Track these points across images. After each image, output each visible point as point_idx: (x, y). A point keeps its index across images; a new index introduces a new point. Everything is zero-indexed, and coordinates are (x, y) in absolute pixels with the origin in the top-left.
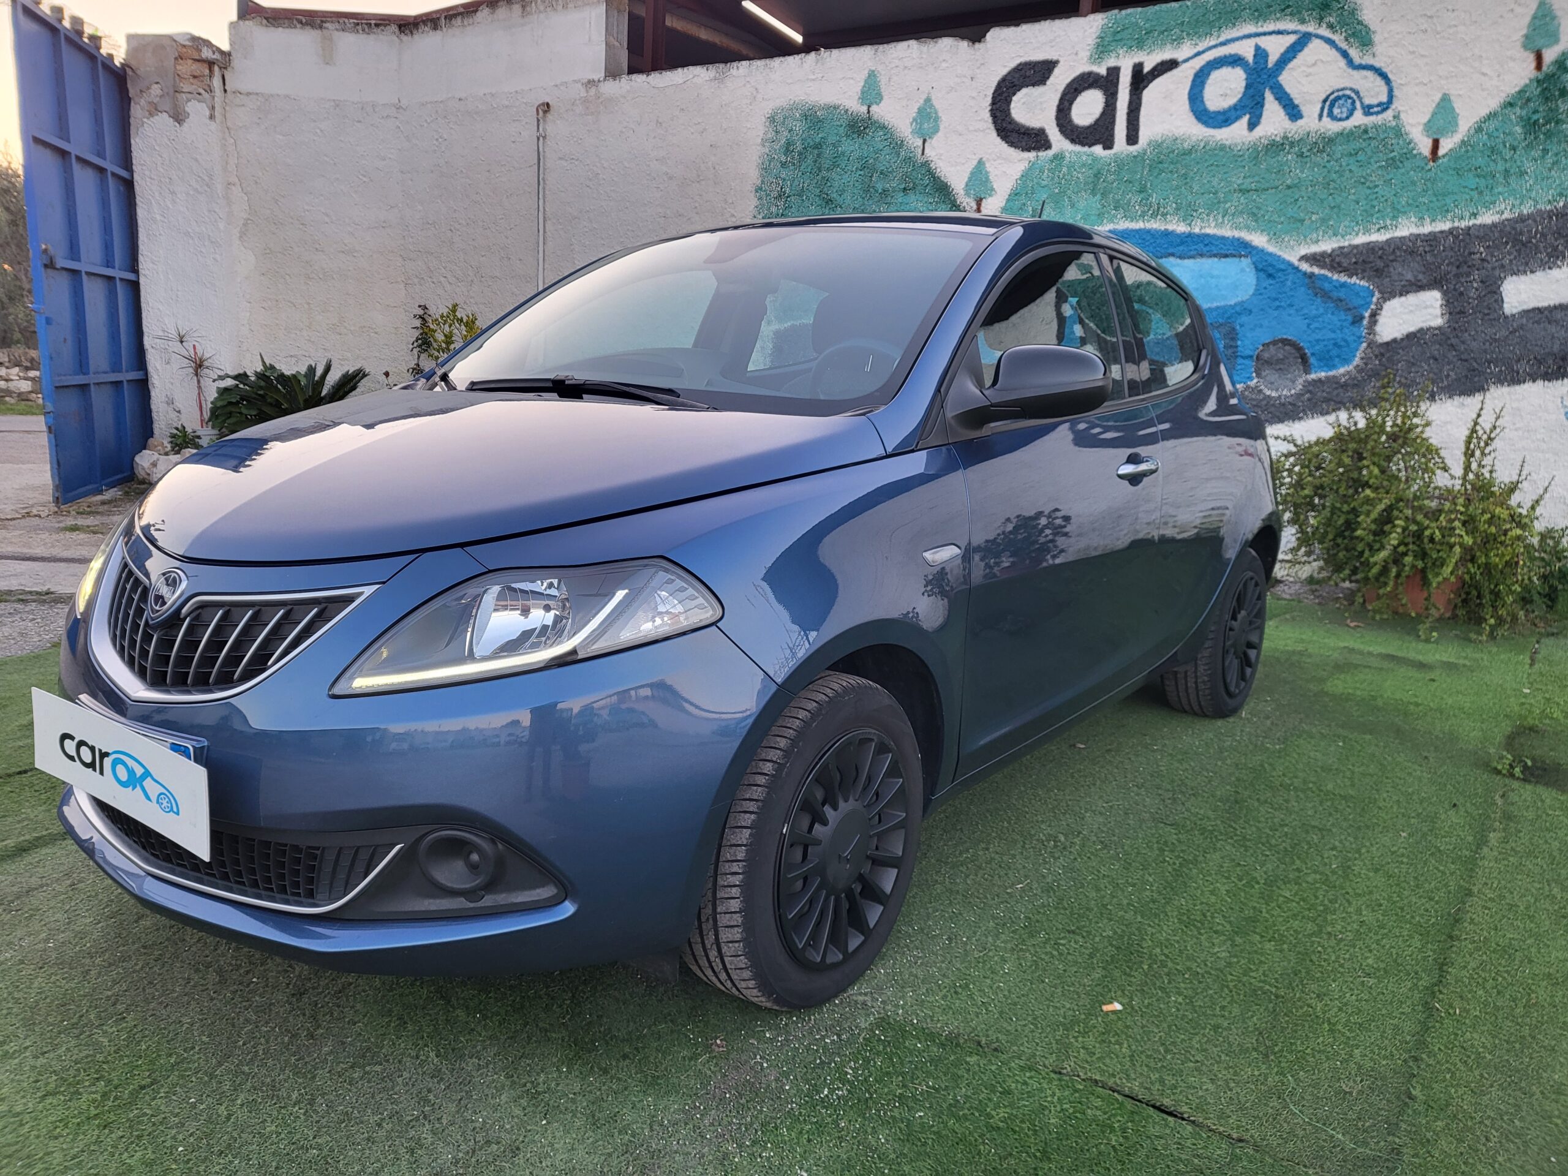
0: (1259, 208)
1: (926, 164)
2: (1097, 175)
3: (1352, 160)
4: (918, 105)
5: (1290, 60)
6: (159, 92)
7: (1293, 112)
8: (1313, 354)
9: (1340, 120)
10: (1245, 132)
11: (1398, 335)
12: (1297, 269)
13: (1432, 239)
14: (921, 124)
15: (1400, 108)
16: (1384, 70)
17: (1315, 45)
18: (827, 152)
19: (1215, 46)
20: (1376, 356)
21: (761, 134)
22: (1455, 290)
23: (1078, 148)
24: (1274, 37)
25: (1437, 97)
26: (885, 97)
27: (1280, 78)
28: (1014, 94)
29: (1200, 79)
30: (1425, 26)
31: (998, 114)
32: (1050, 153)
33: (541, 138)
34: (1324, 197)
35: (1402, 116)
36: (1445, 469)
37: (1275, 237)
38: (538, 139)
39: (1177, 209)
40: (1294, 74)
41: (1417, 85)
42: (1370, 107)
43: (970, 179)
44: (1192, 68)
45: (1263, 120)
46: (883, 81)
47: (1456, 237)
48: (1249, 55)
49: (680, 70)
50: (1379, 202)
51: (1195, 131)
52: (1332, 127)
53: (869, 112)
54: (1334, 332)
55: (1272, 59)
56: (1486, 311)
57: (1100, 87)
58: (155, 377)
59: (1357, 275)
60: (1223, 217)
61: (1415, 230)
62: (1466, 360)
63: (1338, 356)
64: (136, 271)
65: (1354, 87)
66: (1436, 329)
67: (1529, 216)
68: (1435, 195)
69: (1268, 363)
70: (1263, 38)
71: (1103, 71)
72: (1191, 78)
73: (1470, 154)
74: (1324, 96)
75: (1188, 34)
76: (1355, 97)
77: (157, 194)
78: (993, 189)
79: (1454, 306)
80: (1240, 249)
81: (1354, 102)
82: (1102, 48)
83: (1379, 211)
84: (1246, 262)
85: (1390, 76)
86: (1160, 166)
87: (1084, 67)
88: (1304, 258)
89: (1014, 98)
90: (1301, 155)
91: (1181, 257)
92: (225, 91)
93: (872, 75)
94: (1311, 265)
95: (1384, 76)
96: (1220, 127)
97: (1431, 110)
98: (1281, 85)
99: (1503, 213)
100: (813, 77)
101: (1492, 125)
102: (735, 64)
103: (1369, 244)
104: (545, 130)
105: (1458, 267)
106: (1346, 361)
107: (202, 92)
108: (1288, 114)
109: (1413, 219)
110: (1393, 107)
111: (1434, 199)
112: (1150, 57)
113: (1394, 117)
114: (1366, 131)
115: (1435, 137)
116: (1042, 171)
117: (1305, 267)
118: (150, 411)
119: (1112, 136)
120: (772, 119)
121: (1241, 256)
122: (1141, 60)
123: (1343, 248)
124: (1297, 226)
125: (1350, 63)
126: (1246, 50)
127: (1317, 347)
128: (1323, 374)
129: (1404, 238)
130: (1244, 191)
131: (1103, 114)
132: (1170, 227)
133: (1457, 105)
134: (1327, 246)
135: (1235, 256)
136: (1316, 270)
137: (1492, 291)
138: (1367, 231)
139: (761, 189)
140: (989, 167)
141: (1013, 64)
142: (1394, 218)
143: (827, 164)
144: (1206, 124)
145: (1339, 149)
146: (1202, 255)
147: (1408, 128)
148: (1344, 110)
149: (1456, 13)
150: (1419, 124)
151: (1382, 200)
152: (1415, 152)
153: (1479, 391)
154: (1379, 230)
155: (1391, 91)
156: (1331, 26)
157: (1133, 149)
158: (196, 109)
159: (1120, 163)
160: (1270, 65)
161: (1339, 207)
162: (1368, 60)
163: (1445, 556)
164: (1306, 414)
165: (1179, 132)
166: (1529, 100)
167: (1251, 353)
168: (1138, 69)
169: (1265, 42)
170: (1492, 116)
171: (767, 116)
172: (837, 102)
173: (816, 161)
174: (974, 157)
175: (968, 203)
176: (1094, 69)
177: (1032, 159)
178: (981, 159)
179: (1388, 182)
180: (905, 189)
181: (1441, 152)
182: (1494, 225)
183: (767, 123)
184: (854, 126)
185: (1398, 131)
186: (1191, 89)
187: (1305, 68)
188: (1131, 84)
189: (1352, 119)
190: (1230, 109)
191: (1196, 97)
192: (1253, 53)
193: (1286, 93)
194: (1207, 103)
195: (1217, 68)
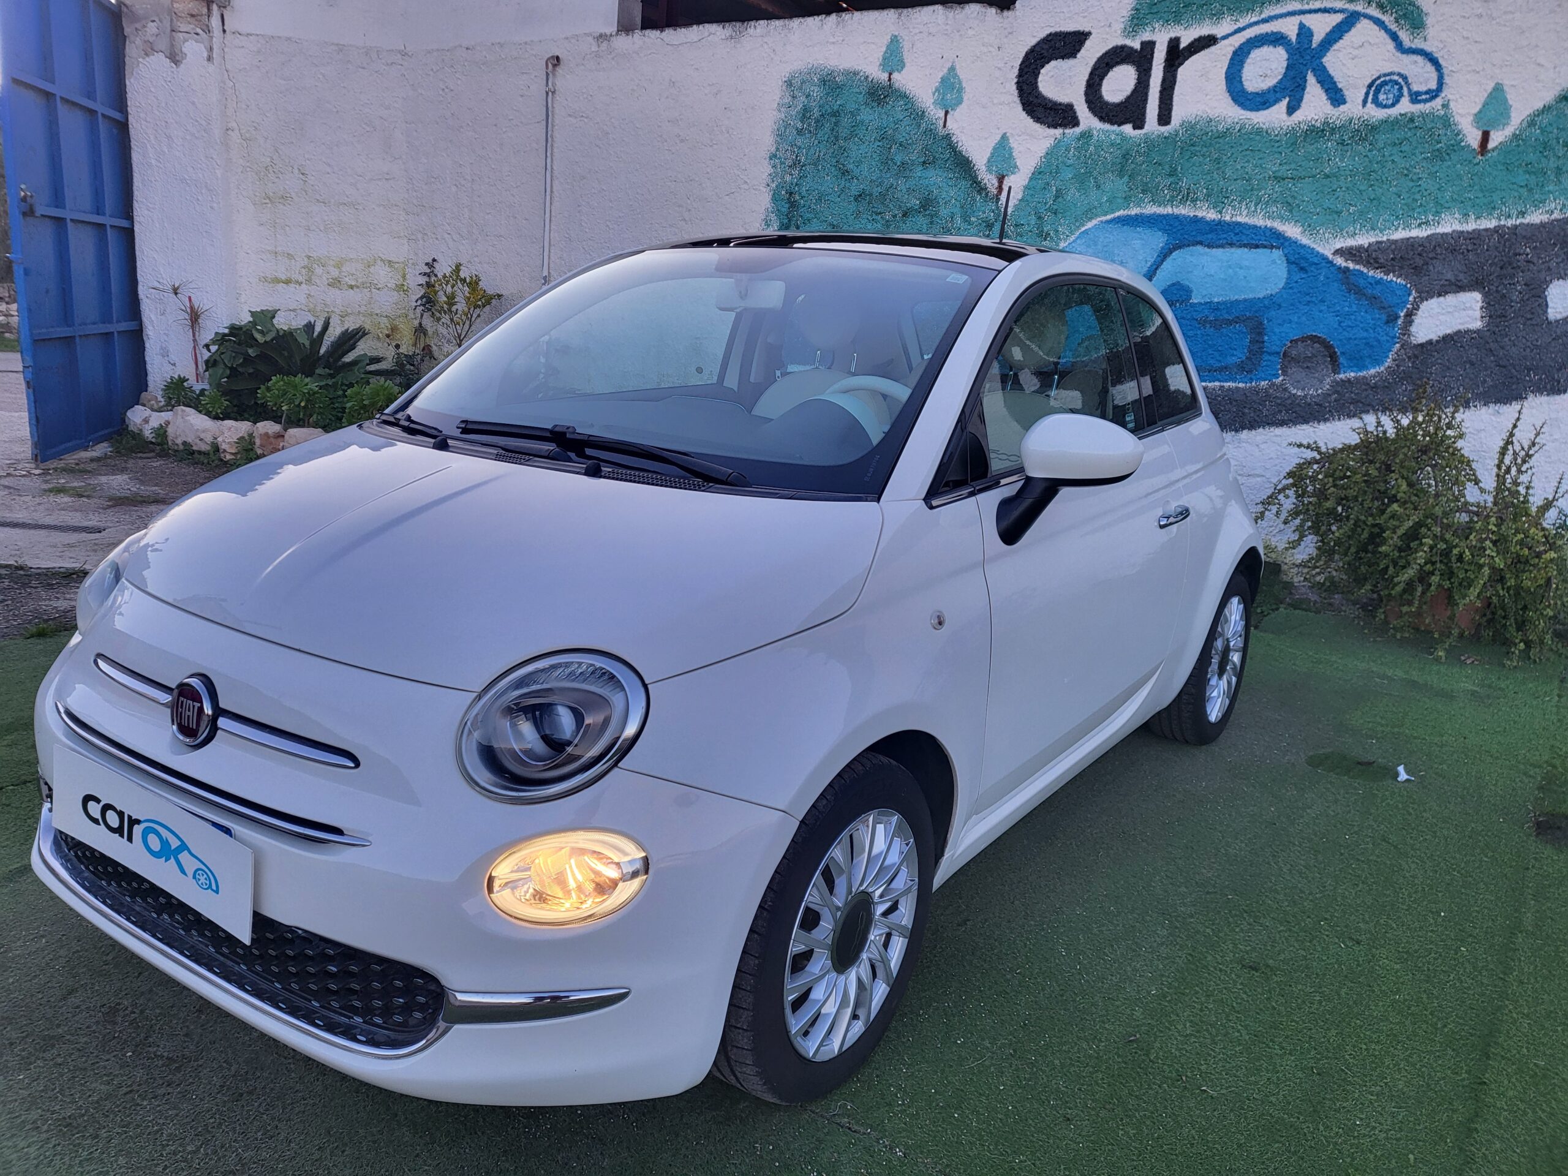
0: (1293, 197)
1: (948, 137)
2: (1124, 156)
3: (1395, 150)
4: (941, 75)
5: (1336, 41)
6: (155, 31)
7: (1336, 96)
8: (1343, 353)
9: (1385, 107)
10: (1284, 116)
11: (1434, 337)
12: (1331, 262)
13: (1475, 237)
14: (944, 95)
15: (1450, 97)
16: (1436, 55)
17: (1364, 25)
18: (846, 121)
19: (1256, 23)
20: (1409, 358)
21: (777, 98)
22: (1497, 291)
23: (1107, 126)
24: (1319, 15)
25: (1490, 86)
26: (907, 65)
27: (1324, 60)
28: (1043, 67)
29: (1239, 57)
31: (1025, 87)
32: (1077, 130)
33: (550, 93)
34: (1362, 188)
35: (1452, 105)
36: (1477, 482)
37: (1310, 228)
38: (547, 93)
39: (1208, 195)
40: (1340, 55)
41: (1469, 72)
42: (1418, 94)
43: (992, 155)
44: (1231, 45)
45: (1303, 104)
46: (906, 45)
47: (1501, 236)
48: (1292, 35)
49: (695, 27)
50: (1422, 196)
51: (1230, 113)
52: (1376, 114)
53: (890, 80)
54: (1367, 330)
55: (1317, 38)
56: (1529, 316)
57: (1133, 63)
58: (150, 328)
59: (1394, 272)
60: (1256, 205)
61: (1458, 227)
62: (1504, 367)
63: (1370, 356)
64: (130, 217)
65: (1402, 72)
66: (1475, 332)
68: (1482, 191)
69: (1296, 360)
70: (1308, 16)
71: (1137, 45)
72: (1229, 57)
73: (1521, 149)
74: (1370, 81)
75: (1229, 9)
76: (1403, 83)
77: (152, 137)
78: (1016, 167)
79: (1493, 309)
80: (1273, 240)
81: (1401, 88)
82: (1137, 21)
83: (1421, 205)
84: (1277, 254)
85: (1441, 61)
86: (1192, 148)
87: (1118, 40)
88: (1339, 252)
89: (1042, 71)
90: (1342, 143)
91: (1209, 246)
92: (224, 31)
93: (895, 40)
94: (1346, 260)
95: (1435, 62)
96: (1258, 110)
97: (1483, 100)
98: (1325, 67)
99: (1552, 213)
100: (834, 40)
101: (1545, 120)
102: (752, 23)
103: (1408, 239)
104: (554, 84)
105: (1501, 268)
106: (1378, 362)
107: (199, 31)
108: (1330, 98)
109: (1457, 216)
110: (1443, 95)
111: (1481, 195)
112: (1187, 32)
113: (1443, 106)
114: (1412, 120)
115: (1485, 129)
116: (1068, 150)
117: (1340, 261)
118: (145, 363)
119: (1144, 114)
120: (789, 83)
121: (1272, 247)
122: (1178, 35)
123: (1381, 242)
124: (1335, 219)
125: (1399, 45)
126: (1289, 28)
127: (1348, 347)
128: (1352, 374)
129: (1446, 234)
130: (1279, 179)
131: (1134, 91)
132: (1200, 214)
133: (1511, 97)
134: (1364, 240)
135: (1265, 247)
136: (1351, 265)
137: (1537, 296)
138: (1407, 226)
139: (775, 156)
140: (1013, 143)
141: (1042, 34)
142: (1437, 213)
143: (844, 132)
144: (1243, 106)
145: (1382, 138)
146: (1231, 245)
147: (1457, 118)
148: (1391, 96)
150: (1468, 114)
151: (1425, 193)
152: (1463, 144)
153: (1516, 399)
154: (1420, 225)
155: (1441, 79)
156: (1381, 7)
157: (1163, 129)
158: (193, 49)
159: (1150, 143)
160: (1314, 45)
161: (1379, 199)
162: (1418, 44)
163: (1472, 577)
164: (1332, 415)
165: (1213, 113)
167: (1278, 350)
168: (1174, 44)
169: (1309, 20)
170: (1546, 109)
171: (784, 79)
172: (857, 68)
173: (833, 130)
174: (997, 131)
175: (990, 180)
176: (1129, 42)
177: (1059, 137)
178: (1005, 134)
179: (1433, 175)
180: (924, 162)
181: (1491, 145)
182: (1543, 225)
183: (784, 88)
184: (873, 93)
185: (1446, 121)
186: (1228, 68)
187: (1351, 50)
188: (1166, 60)
189: (1398, 106)
190: (1269, 90)
191: (1233, 76)
192: (1296, 31)
193: (1330, 76)
194: (1244, 83)
195: (1257, 47)
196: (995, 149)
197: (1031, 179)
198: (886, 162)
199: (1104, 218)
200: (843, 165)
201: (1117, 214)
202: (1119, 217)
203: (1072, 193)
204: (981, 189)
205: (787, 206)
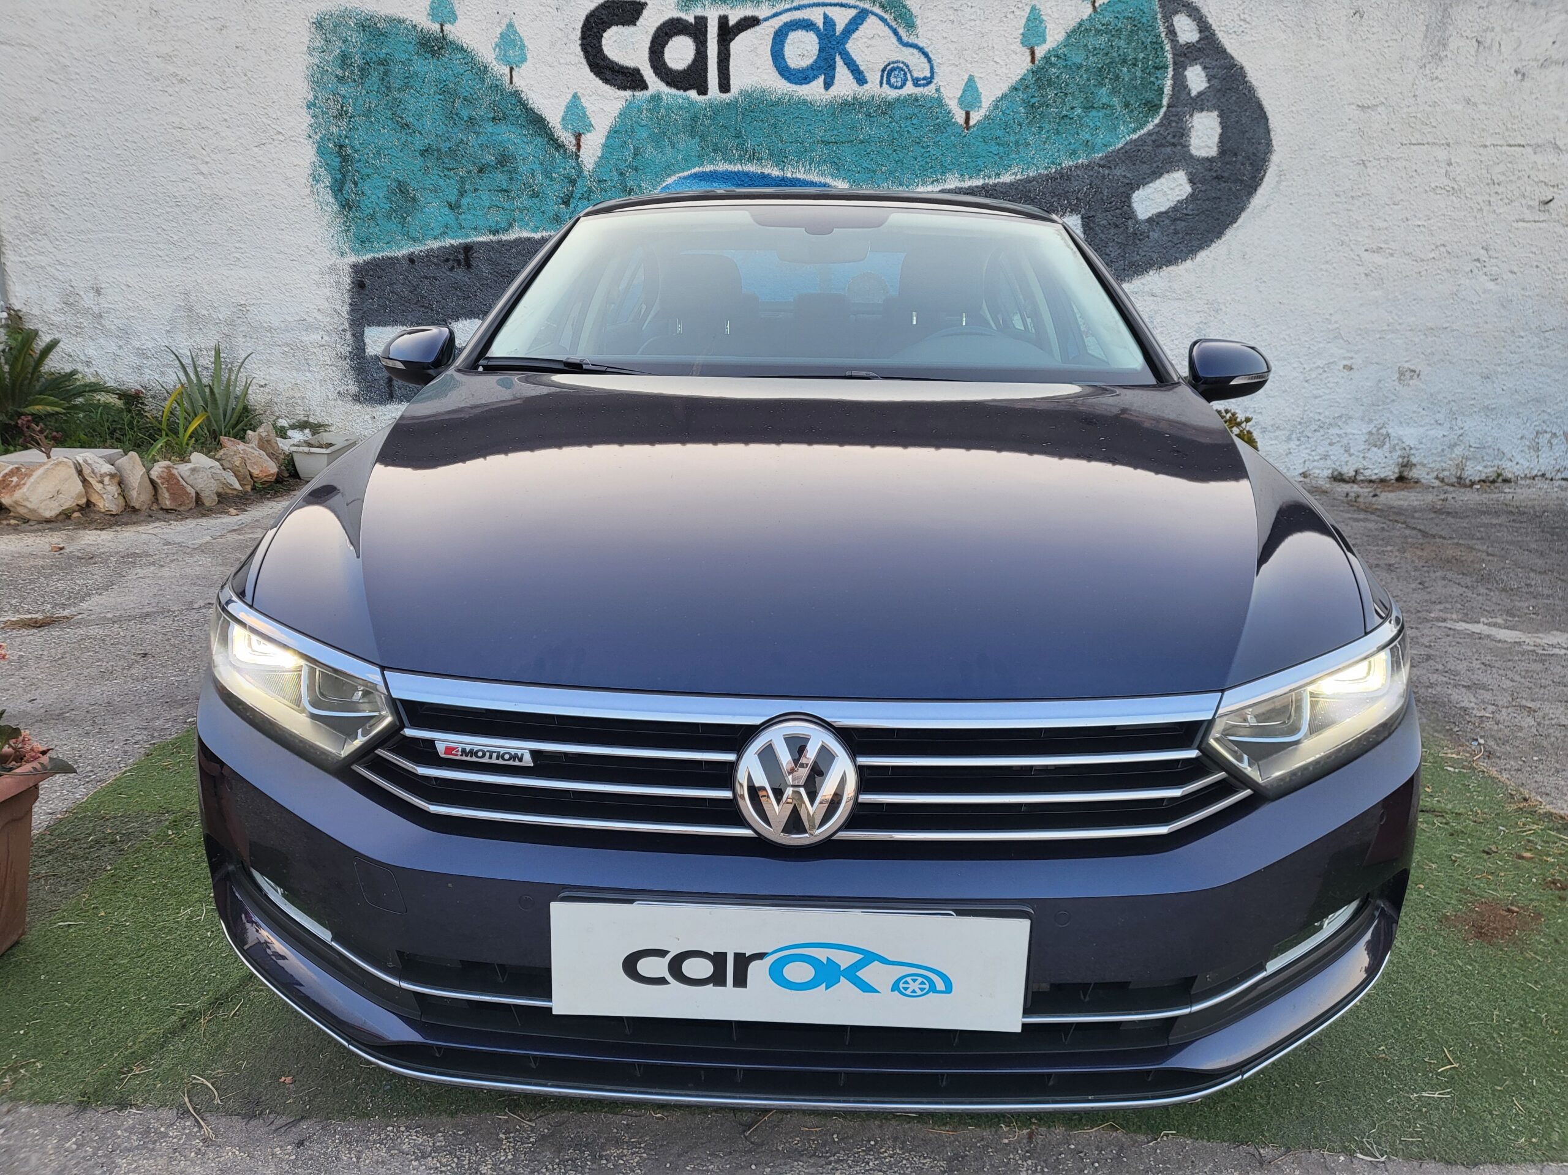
0: (838, 158)
1: (516, 94)
2: (695, 119)
3: (908, 123)
4: (499, 30)
5: (854, 31)
7: (860, 78)
9: (896, 88)
10: (823, 91)
13: (971, 192)
14: (506, 51)
15: (940, 83)
16: (926, 50)
17: (871, 20)
18: (397, 69)
19: (790, 10)
21: (306, 40)
23: (674, 91)
24: (837, 8)
25: (966, 78)
26: (459, 17)
30: (952, 18)
32: (647, 94)
34: (889, 152)
35: (942, 90)
39: (771, 155)
40: (858, 43)
41: (950, 65)
42: (918, 79)
43: (566, 113)
45: (836, 81)
47: (987, 192)
48: (820, 23)
50: (932, 160)
51: (782, 87)
52: (893, 94)
53: (442, 31)
55: (840, 28)
60: (810, 164)
61: (958, 185)
65: (906, 61)
67: (1034, 178)
68: (971, 157)
73: (992, 125)
78: (591, 125)
81: (905, 74)
83: (932, 167)
85: (931, 55)
86: (752, 114)
87: (673, 13)
90: (869, 115)
95: (926, 55)
96: (801, 84)
97: (962, 88)
99: (1016, 175)
101: (1004, 104)
108: (855, 78)
109: (956, 176)
110: (935, 81)
111: (970, 160)
112: (734, 11)
113: (937, 90)
114: (917, 100)
115: (966, 110)
116: (640, 111)
120: (318, 25)
124: (871, 177)
125: (900, 39)
130: (826, 143)
132: (766, 171)
133: (980, 87)
138: (924, 183)
139: (314, 105)
140: (585, 102)
142: (943, 173)
143: (396, 84)
144: (788, 79)
145: (897, 113)
147: (947, 101)
148: (899, 79)
149: (973, 9)
150: (954, 97)
151: (934, 158)
152: (953, 121)
154: (932, 182)
155: (932, 68)
156: (882, 6)
157: (725, 96)
159: (716, 109)
161: (902, 162)
162: (912, 40)
165: (766, 85)
166: (1027, 87)
170: (1004, 97)
171: (311, 20)
172: (402, 16)
173: (383, 79)
174: (567, 90)
175: (566, 138)
176: (683, 15)
177: (629, 99)
178: (576, 93)
179: (936, 143)
180: (494, 119)
181: (972, 123)
182: (1012, 184)
183: (313, 30)
184: (426, 44)
185: (940, 102)
186: (772, 46)
187: (866, 40)
188: (719, 35)
189: (905, 88)
190: (807, 68)
191: (777, 54)
192: (822, 20)
193: (852, 59)
194: (787, 60)
195: (793, 30)
196: (567, 107)
197: (607, 138)
198: (452, 116)
199: (681, 175)
200: (402, 118)
201: (694, 170)
202: (695, 174)
203: (650, 152)
204: (559, 146)
205: (338, 160)
